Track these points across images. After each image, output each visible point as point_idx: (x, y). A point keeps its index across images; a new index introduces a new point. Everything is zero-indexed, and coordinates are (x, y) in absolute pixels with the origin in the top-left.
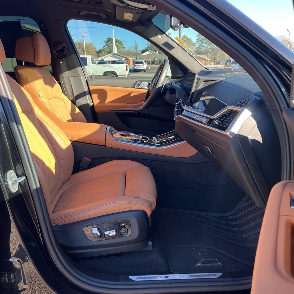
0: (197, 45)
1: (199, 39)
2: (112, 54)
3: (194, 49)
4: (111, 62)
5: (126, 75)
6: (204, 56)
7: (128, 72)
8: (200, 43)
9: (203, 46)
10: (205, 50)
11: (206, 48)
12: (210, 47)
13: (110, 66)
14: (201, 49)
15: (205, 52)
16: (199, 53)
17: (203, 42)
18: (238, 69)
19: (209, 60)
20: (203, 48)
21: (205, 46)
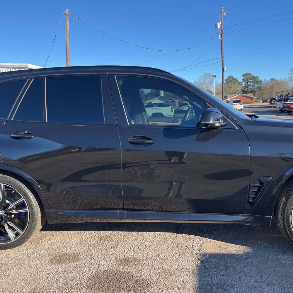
0: (243, 84)
1: (245, 78)
2: (159, 98)
3: (241, 88)
4: (158, 105)
5: (171, 116)
6: (251, 95)
7: (173, 113)
8: (246, 83)
9: (249, 86)
10: (251, 88)
11: (252, 86)
12: (256, 86)
13: (157, 109)
14: (247, 87)
15: (251, 91)
16: (245, 92)
17: (249, 82)
18: (283, 107)
19: (255, 98)
20: (250, 87)
21: (252, 85)
